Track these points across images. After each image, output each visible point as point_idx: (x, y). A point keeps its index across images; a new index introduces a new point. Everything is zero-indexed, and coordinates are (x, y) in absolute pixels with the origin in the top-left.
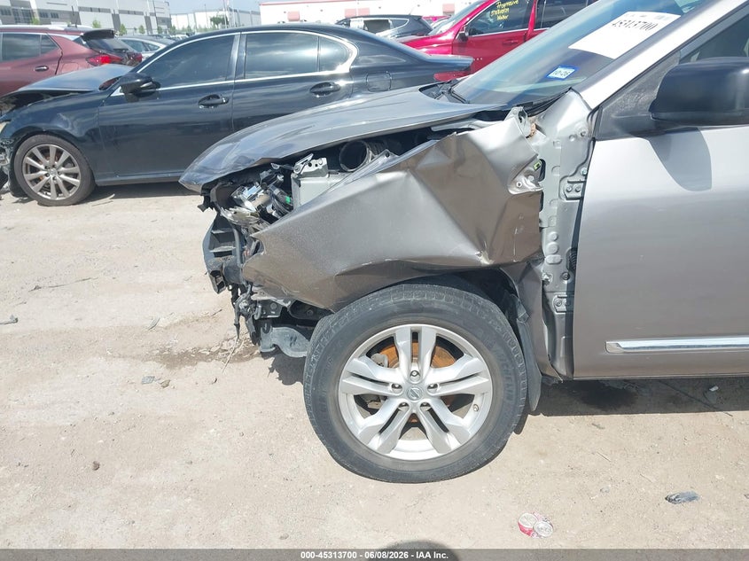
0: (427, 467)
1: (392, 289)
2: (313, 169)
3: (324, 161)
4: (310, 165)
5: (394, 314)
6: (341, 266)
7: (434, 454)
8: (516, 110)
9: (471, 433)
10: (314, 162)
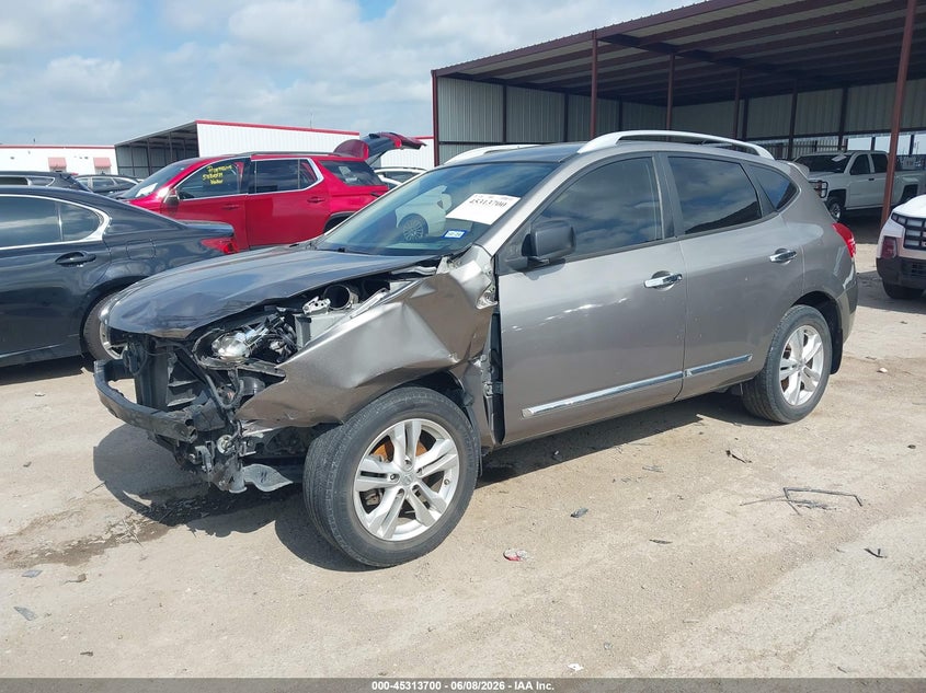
0: (421, 541)
1: (389, 394)
2: (319, 308)
3: (328, 301)
4: (317, 305)
5: (394, 414)
6: (359, 379)
7: (424, 529)
8: (445, 259)
9: (448, 501)
10: (320, 302)
